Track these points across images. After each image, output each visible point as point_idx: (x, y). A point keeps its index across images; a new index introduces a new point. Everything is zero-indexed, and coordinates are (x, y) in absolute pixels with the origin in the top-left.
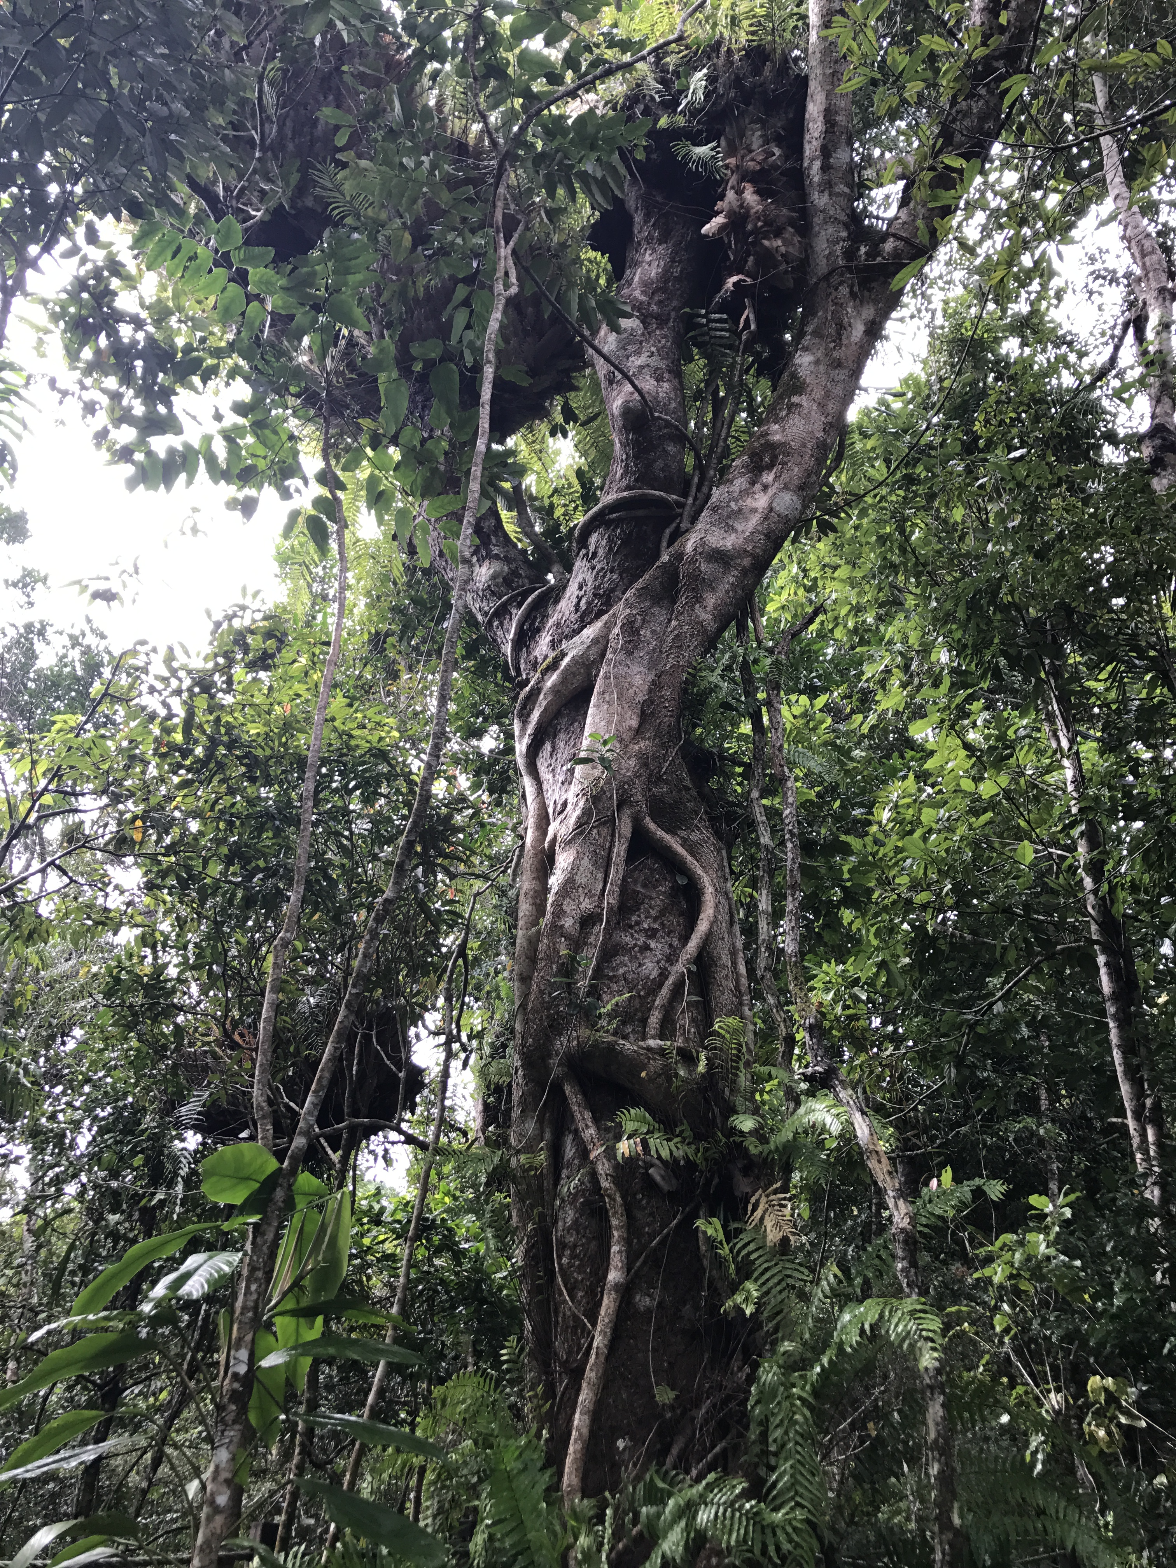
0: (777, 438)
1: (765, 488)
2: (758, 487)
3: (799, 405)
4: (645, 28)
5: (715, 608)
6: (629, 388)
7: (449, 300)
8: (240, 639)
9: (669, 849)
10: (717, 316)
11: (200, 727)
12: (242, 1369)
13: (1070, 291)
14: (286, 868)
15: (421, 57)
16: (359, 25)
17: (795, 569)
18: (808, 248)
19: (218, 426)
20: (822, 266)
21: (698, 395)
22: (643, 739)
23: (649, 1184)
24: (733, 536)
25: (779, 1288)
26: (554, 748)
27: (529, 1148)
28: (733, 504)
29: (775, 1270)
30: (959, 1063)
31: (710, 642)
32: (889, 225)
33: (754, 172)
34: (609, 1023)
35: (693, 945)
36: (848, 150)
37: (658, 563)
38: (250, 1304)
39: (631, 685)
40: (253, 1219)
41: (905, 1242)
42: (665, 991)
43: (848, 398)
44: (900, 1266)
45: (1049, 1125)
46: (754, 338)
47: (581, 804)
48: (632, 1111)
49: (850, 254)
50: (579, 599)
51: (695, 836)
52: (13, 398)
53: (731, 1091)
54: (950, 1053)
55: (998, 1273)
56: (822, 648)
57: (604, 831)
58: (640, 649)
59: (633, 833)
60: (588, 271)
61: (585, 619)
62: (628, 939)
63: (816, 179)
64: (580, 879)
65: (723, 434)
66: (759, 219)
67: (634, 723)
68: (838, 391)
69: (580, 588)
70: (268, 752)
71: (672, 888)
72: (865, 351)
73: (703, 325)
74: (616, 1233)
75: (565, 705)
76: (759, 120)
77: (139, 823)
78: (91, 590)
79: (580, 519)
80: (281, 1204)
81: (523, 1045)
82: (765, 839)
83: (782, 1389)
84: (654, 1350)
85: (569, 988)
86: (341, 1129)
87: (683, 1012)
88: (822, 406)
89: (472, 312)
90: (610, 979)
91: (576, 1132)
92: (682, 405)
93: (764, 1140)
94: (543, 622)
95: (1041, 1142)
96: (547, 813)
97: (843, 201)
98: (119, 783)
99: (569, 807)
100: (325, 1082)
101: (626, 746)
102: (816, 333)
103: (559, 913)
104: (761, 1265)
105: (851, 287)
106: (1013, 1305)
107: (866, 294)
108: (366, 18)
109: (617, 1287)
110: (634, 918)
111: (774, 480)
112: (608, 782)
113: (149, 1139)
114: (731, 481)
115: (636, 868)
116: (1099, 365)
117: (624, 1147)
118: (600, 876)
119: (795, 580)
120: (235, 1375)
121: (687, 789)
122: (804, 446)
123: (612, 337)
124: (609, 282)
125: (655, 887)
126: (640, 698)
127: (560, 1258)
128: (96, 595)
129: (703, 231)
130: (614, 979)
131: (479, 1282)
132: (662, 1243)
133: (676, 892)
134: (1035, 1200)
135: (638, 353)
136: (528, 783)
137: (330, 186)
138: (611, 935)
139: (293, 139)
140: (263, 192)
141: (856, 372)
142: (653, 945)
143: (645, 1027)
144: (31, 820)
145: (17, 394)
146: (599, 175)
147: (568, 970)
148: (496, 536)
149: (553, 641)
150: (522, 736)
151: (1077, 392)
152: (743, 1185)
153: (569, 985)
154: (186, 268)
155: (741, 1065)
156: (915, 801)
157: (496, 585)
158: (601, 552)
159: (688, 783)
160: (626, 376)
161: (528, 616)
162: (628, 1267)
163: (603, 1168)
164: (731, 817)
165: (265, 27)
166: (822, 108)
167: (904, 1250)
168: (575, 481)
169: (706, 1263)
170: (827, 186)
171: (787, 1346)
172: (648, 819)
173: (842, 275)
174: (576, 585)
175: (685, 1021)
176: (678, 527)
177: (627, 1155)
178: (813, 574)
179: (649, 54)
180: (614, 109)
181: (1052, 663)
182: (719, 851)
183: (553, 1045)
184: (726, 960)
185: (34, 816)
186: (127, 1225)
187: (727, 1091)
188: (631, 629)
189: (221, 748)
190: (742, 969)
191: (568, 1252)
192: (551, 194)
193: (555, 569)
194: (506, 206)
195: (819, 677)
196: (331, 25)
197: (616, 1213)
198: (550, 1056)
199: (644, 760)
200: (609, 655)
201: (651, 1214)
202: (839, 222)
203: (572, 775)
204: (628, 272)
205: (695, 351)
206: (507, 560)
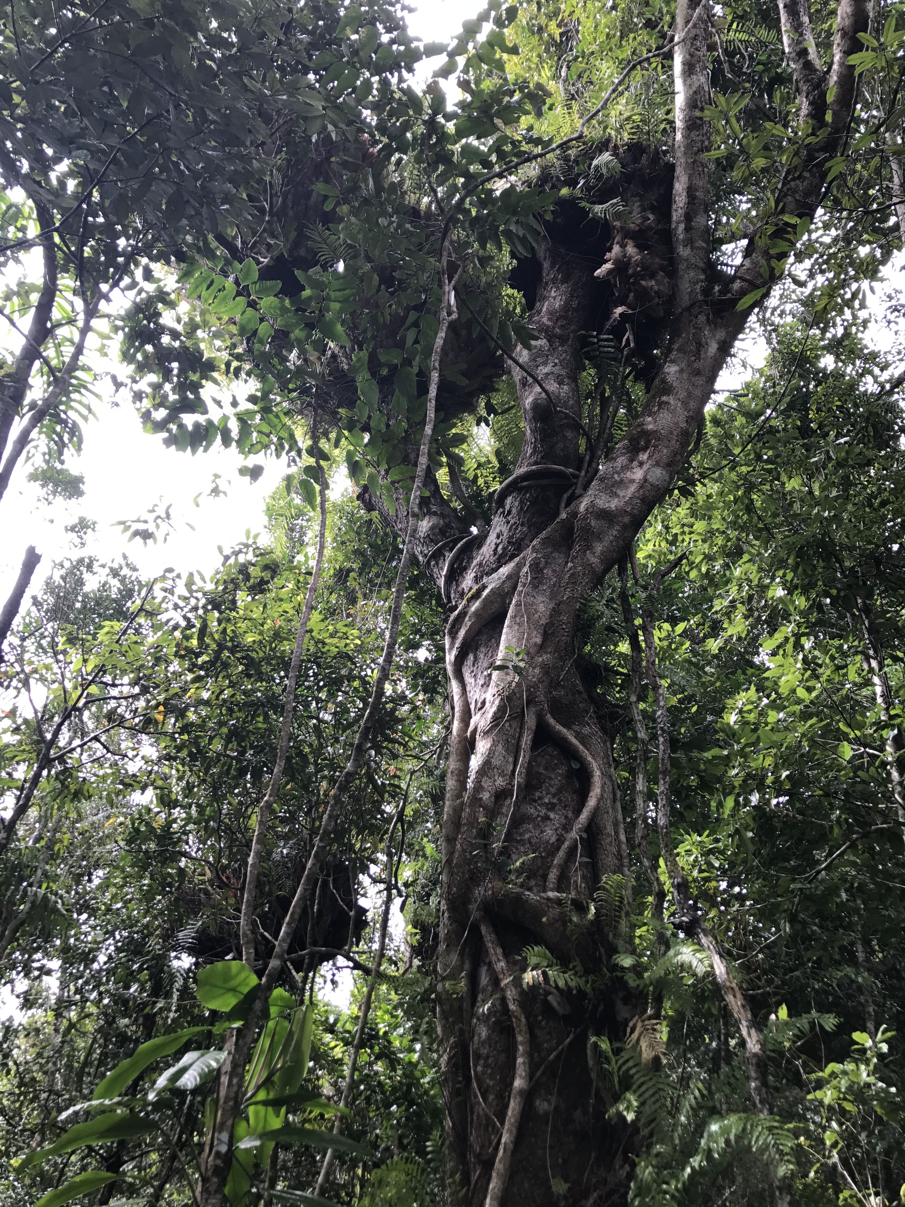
0: (650, 427)
1: (641, 464)
2: (635, 463)
3: (667, 403)
4: (552, 130)
5: (602, 554)
6: (538, 389)
7: (403, 324)
8: (243, 570)
9: (565, 740)
10: (606, 336)
11: (211, 635)
12: (224, 1149)
13: (873, 320)
14: (271, 747)
15: (388, 151)
16: (344, 127)
17: (659, 527)
18: (674, 287)
19: (234, 411)
20: (685, 300)
21: (589, 395)
22: (546, 653)
23: (548, 1008)
24: (616, 500)
25: (653, 1099)
26: (476, 659)
27: (453, 976)
28: (616, 476)
29: (650, 1084)
30: (793, 919)
31: (598, 581)
32: (736, 271)
33: (634, 232)
34: (517, 878)
35: (584, 816)
36: (705, 216)
37: (558, 520)
38: (232, 1095)
39: (536, 611)
40: (237, 1025)
41: (758, 1065)
42: (561, 854)
43: (705, 398)
44: (753, 1084)
45: (866, 974)
46: (633, 353)
47: (497, 702)
48: (536, 948)
49: (707, 291)
50: (497, 545)
51: (586, 730)
52: (82, 390)
53: (614, 935)
54: (785, 911)
55: (828, 1096)
56: (681, 587)
57: (515, 724)
58: (544, 584)
59: (537, 726)
60: (508, 303)
61: (501, 560)
62: (532, 811)
63: (681, 237)
64: (495, 762)
65: (609, 425)
66: (638, 265)
67: (538, 640)
68: (698, 393)
69: (498, 537)
70: (261, 654)
71: (567, 771)
72: (718, 364)
73: (594, 343)
74: (521, 1048)
75: (485, 626)
76: (637, 195)
77: (161, 708)
78: (132, 530)
79: (496, 487)
80: (259, 1013)
81: (449, 893)
82: (642, 734)
83: (655, 1185)
84: (551, 1147)
85: (486, 847)
86: (304, 955)
87: (576, 870)
88: (685, 403)
89: (419, 331)
90: (518, 842)
91: (490, 964)
92: (578, 402)
93: (640, 976)
94: (470, 562)
95: (860, 988)
96: (470, 709)
97: (702, 253)
98: (148, 678)
99: (487, 704)
100: (296, 916)
101: (532, 658)
102: (680, 350)
103: (478, 787)
104: (638, 1079)
105: (708, 316)
106: (841, 1124)
107: (719, 320)
108: (350, 123)
109: (521, 1092)
110: (537, 794)
111: (648, 459)
112: (519, 684)
113: (152, 959)
114: (614, 459)
115: (539, 755)
116: (896, 376)
117: (529, 977)
118: (511, 759)
119: (660, 534)
120: (218, 1153)
121: (580, 693)
122: (672, 433)
123: (525, 352)
124: (523, 311)
125: (554, 770)
126: (543, 621)
127: (475, 1066)
128: (136, 533)
129: (596, 274)
130: (522, 842)
131: (409, 1086)
132: (558, 1057)
133: (571, 774)
134: (857, 1036)
135: (545, 364)
136: (455, 687)
137: (320, 239)
138: (519, 807)
139: (292, 208)
140: (269, 246)
141: (712, 378)
142: (552, 816)
143: (545, 882)
144: (80, 704)
145: (85, 388)
146: (521, 234)
147: (485, 833)
148: (435, 498)
149: (476, 577)
150: (451, 648)
151: (880, 396)
152: (622, 1011)
153: (485, 845)
154: (215, 297)
155: (623, 914)
156: (756, 707)
157: (434, 534)
158: (514, 511)
159: (580, 688)
160: (536, 380)
161: (457, 558)
162: (531, 1076)
163: (511, 994)
164: (613, 716)
165: (277, 130)
166: (685, 186)
167: (756, 1072)
168: (494, 459)
169: (593, 1075)
170: (689, 242)
171: (658, 1148)
172: (549, 716)
173: (701, 307)
174: (495, 535)
175: (577, 878)
176: (574, 493)
177: (531, 983)
178: (674, 531)
179: (557, 147)
180: (529, 186)
181: (864, 602)
182: (605, 743)
183: (473, 894)
184: (610, 829)
185: (83, 701)
186: (134, 1028)
187: (611, 936)
188: (536, 568)
189: (226, 651)
190: (623, 838)
191: (482, 1062)
192: (483, 246)
193: (478, 523)
194: (450, 256)
195: (678, 609)
196: (325, 128)
197: (521, 1031)
198: (469, 902)
199: (546, 669)
200: (519, 588)
201: (550, 1033)
202: (698, 268)
203: (490, 679)
204: (538, 304)
205: (587, 362)
206: (442, 516)
